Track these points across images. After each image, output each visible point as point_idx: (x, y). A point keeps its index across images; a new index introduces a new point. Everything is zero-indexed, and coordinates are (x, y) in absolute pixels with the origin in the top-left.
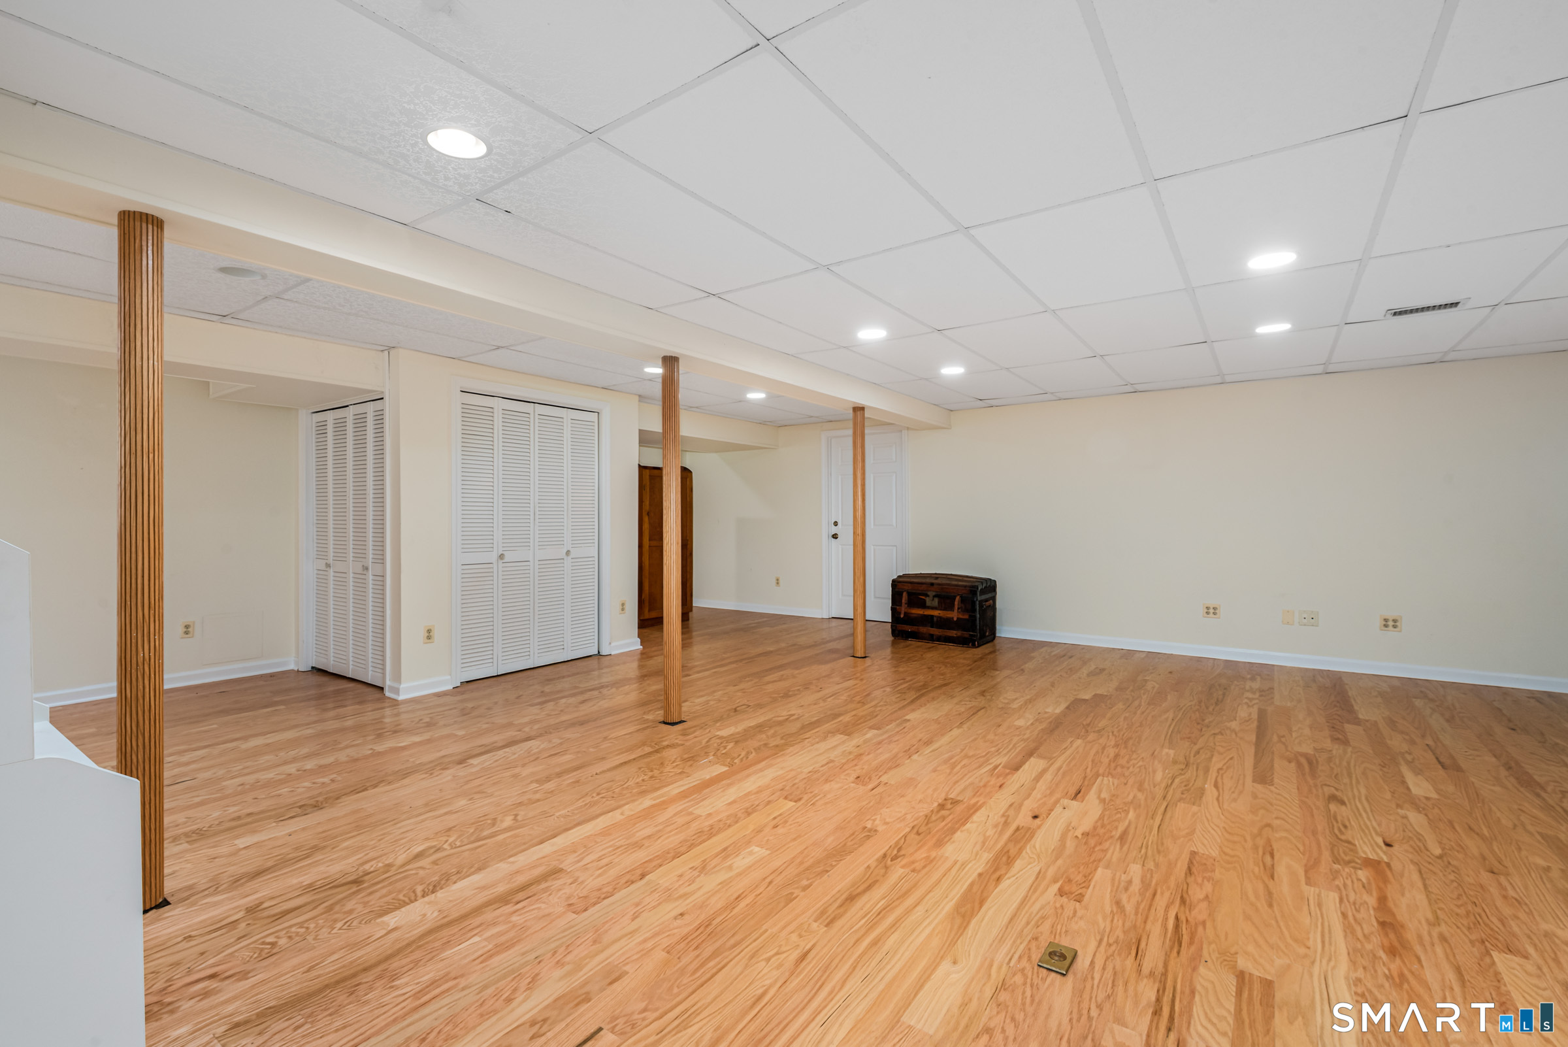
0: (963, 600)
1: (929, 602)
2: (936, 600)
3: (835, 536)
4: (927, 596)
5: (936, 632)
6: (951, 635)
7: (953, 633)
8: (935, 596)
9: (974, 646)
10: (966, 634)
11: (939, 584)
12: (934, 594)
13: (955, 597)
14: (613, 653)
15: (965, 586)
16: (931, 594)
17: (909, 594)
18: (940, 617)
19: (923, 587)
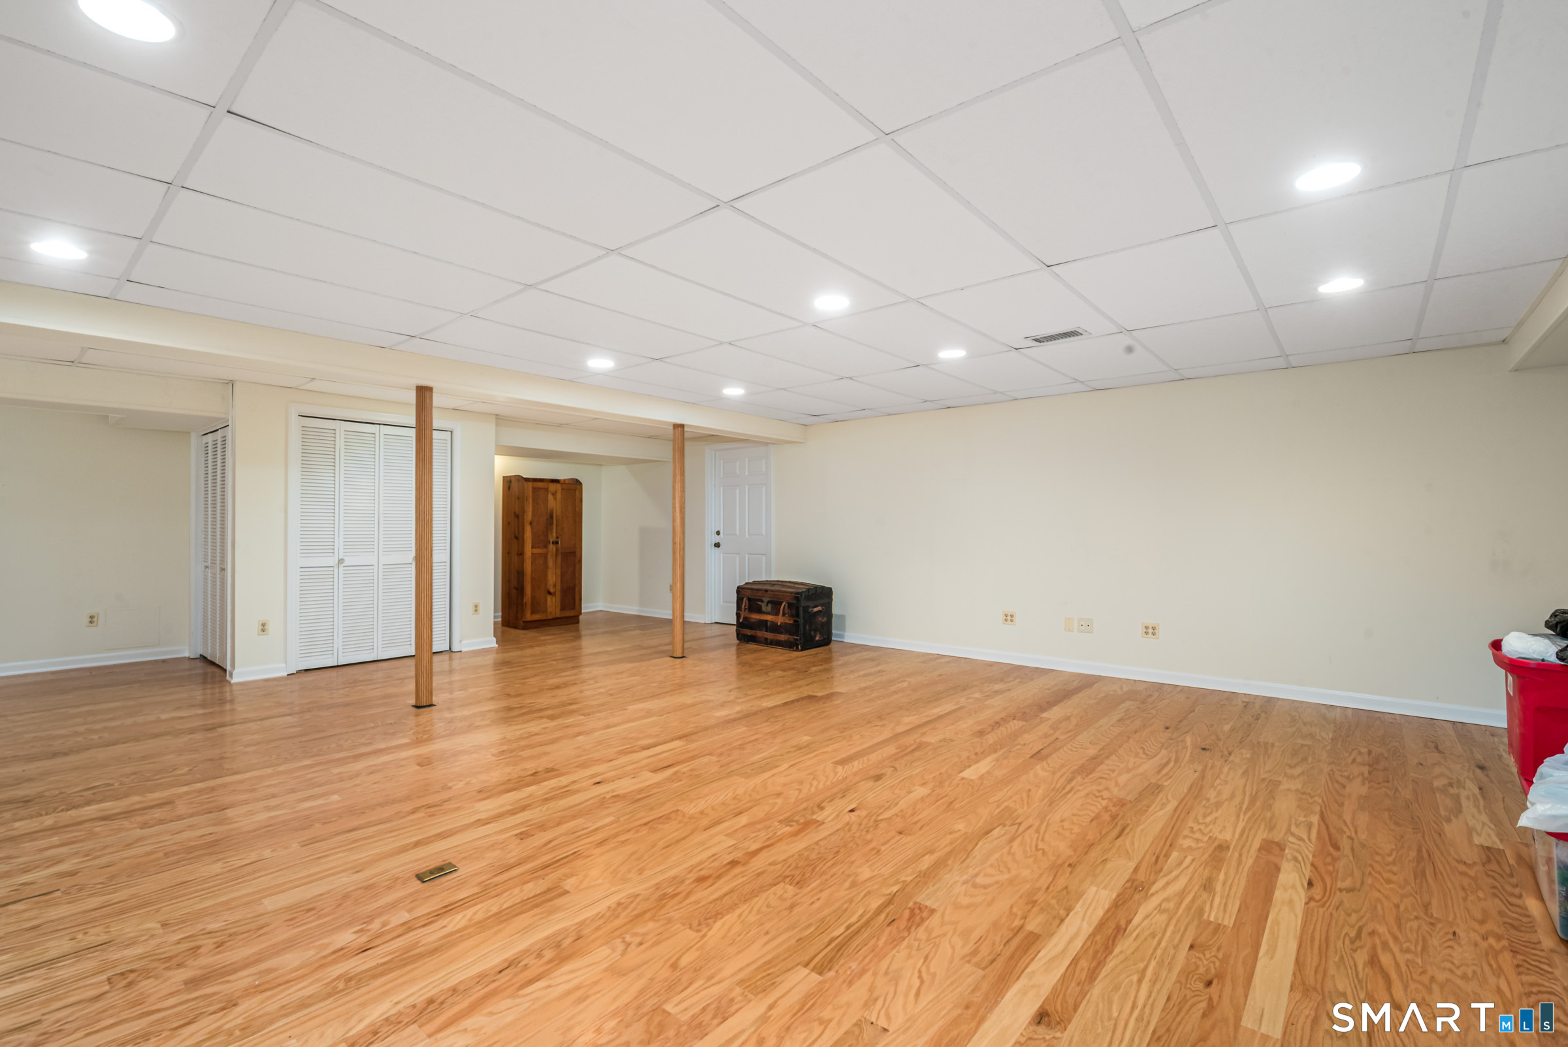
0: (790, 605)
1: (764, 609)
2: (770, 605)
3: (717, 545)
4: (762, 601)
5: (769, 635)
6: (780, 639)
7: (782, 637)
8: (768, 602)
9: (797, 650)
10: (792, 638)
11: (772, 591)
12: (768, 599)
13: (782, 603)
14: (463, 650)
15: (791, 593)
16: (766, 600)
17: (749, 600)
18: (772, 622)
19: (760, 593)
